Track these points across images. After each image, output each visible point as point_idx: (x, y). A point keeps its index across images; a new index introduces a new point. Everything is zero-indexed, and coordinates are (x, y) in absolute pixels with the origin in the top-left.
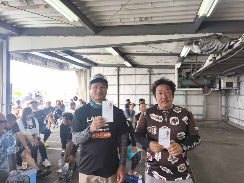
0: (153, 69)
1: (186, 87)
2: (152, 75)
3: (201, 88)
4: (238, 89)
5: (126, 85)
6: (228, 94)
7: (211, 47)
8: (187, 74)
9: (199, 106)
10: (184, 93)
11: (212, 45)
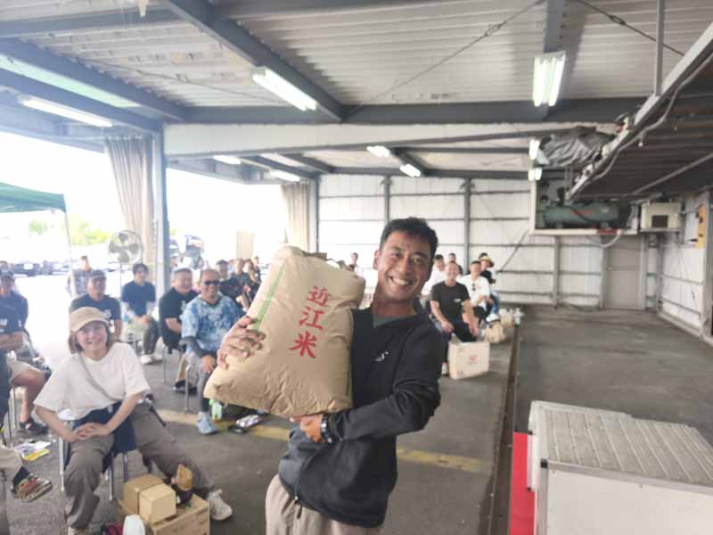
0: (476, 180)
1: (557, 225)
2: (472, 196)
3: (594, 228)
6: (664, 244)
8: (561, 192)
9: (590, 274)
10: (553, 241)
11: (569, 149)
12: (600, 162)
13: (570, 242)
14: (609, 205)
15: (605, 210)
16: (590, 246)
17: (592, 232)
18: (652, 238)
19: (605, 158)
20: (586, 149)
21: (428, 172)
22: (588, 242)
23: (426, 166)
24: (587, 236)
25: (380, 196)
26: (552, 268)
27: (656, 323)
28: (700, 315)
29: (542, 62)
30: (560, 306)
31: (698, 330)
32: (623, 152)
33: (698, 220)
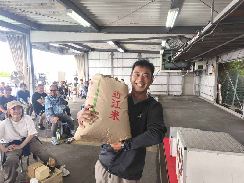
1: (169, 69)
4: (207, 70)
5: (119, 67)
6: (201, 75)
7: (176, 45)
8: (170, 58)
9: (178, 85)
10: (167, 74)
11: (176, 43)
12: (186, 48)
13: (172, 74)
14: (185, 63)
15: (183, 64)
16: (179, 75)
17: (180, 71)
18: (197, 73)
19: (188, 46)
20: (182, 43)
21: (126, 51)
22: (178, 74)
23: (126, 49)
24: (177, 72)
25: (110, 59)
26: (167, 83)
27: (199, 100)
28: (213, 97)
29: (171, 12)
30: (169, 95)
31: (212, 102)
32: (195, 44)
33: (213, 67)
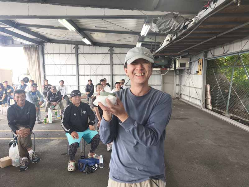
0: (115, 48)
2: (113, 55)
3: (160, 68)
4: (190, 69)
5: (86, 65)
6: (182, 74)
7: (168, 27)
9: (157, 85)
11: (169, 24)
15: (163, 61)
16: (157, 75)
24: (156, 71)
25: (74, 54)
28: (200, 100)
